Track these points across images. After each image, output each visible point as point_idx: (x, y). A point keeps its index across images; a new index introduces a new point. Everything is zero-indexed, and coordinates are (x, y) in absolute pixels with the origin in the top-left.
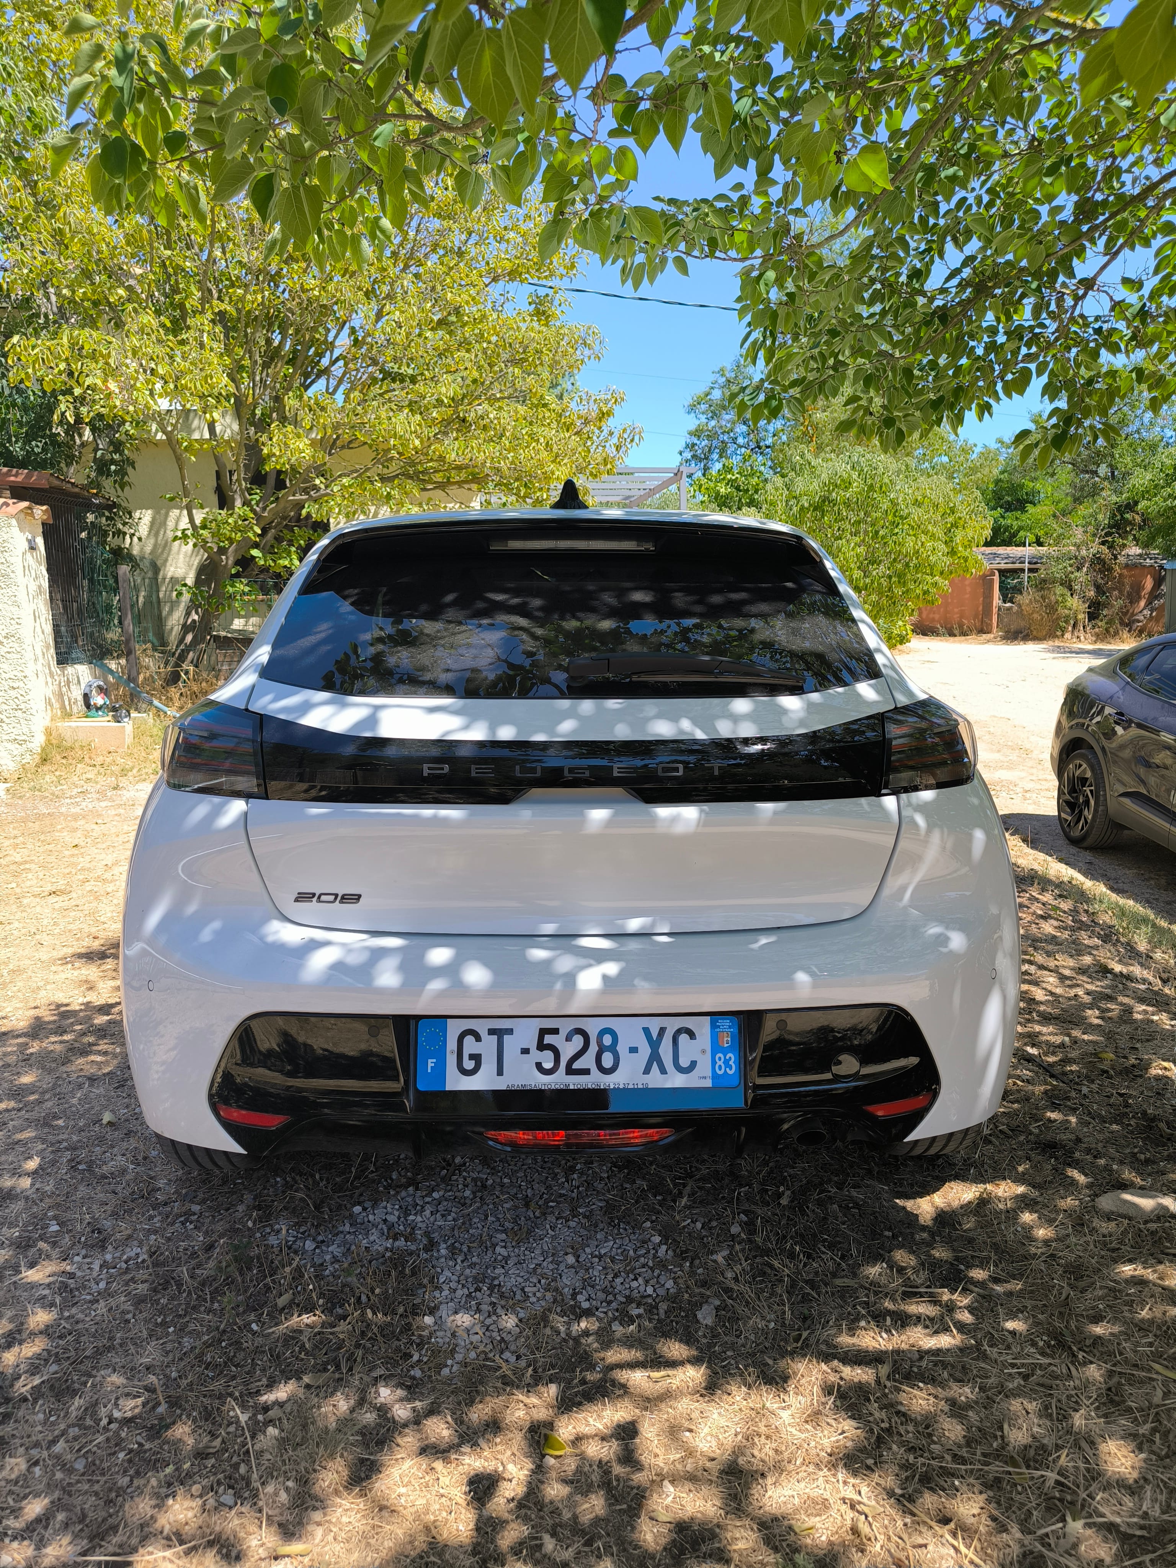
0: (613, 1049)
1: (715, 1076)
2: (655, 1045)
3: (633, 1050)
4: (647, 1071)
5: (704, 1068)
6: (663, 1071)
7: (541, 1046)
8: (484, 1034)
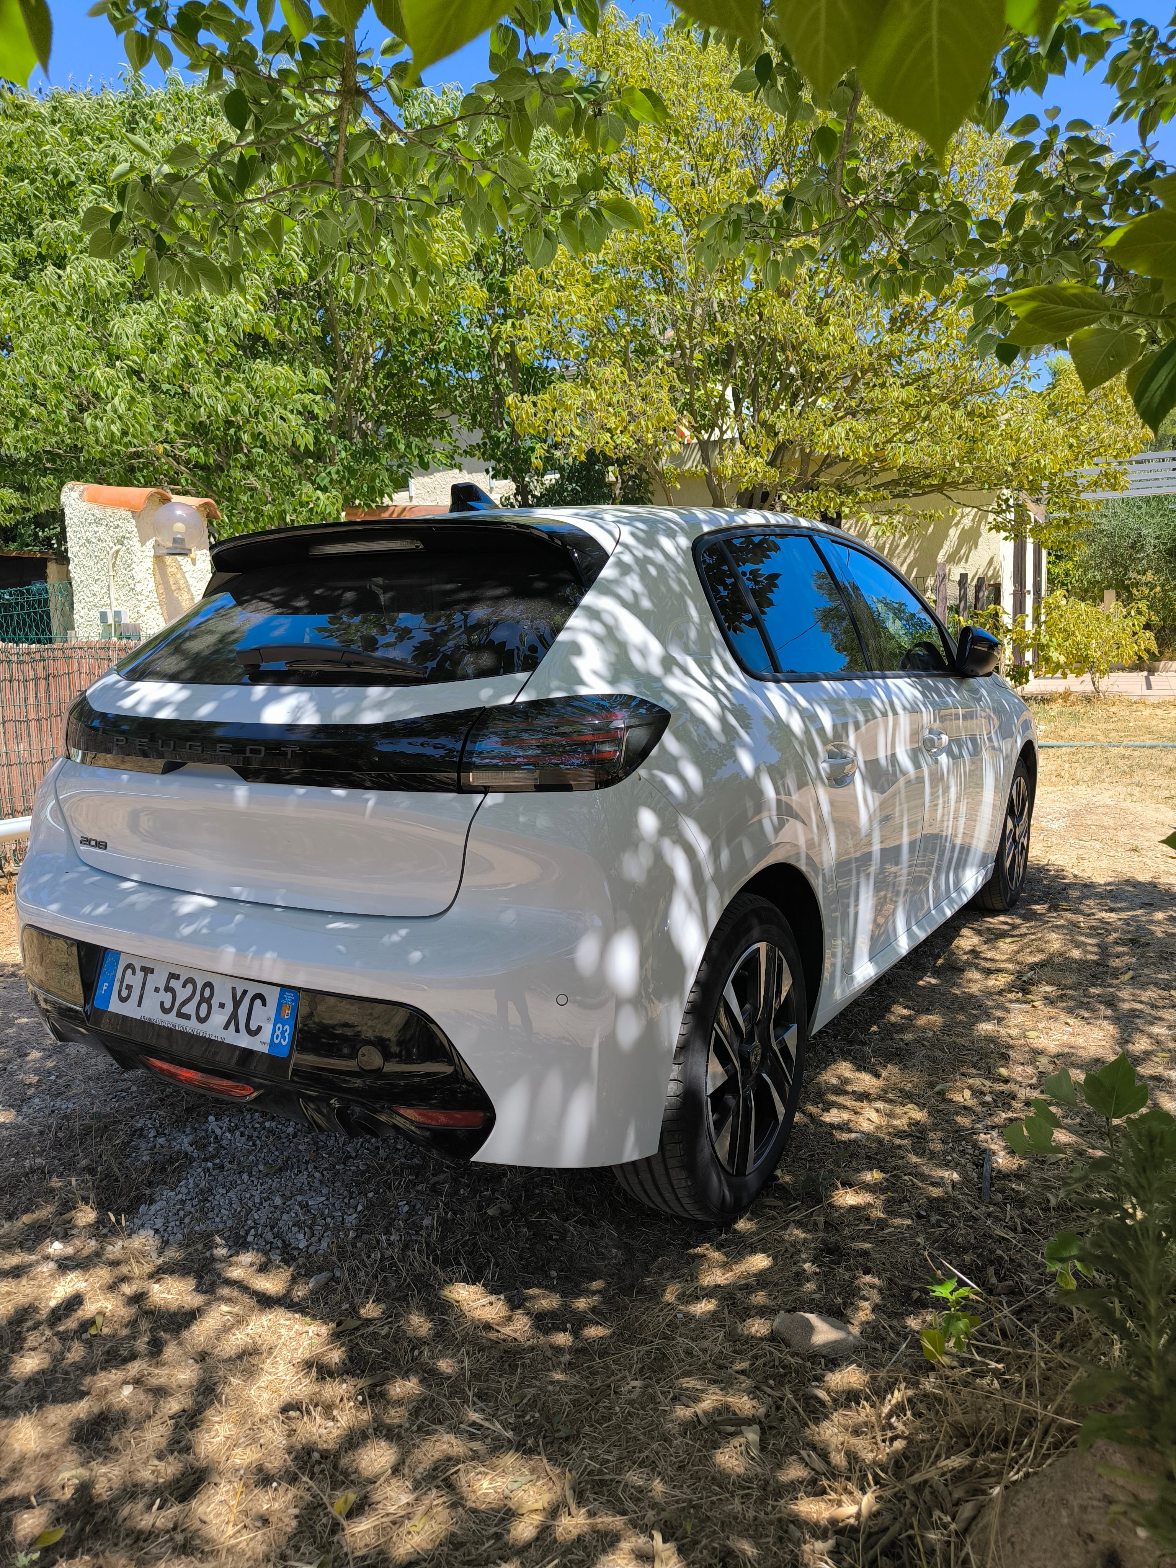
0: (208, 1001)
1: (272, 1044)
2: (237, 1004)
3: (222, 1006)
4: (226, 1027)
5: (266, 1034)
6: (237, 1030)
7: (168, 989)
8: (138, 969)
